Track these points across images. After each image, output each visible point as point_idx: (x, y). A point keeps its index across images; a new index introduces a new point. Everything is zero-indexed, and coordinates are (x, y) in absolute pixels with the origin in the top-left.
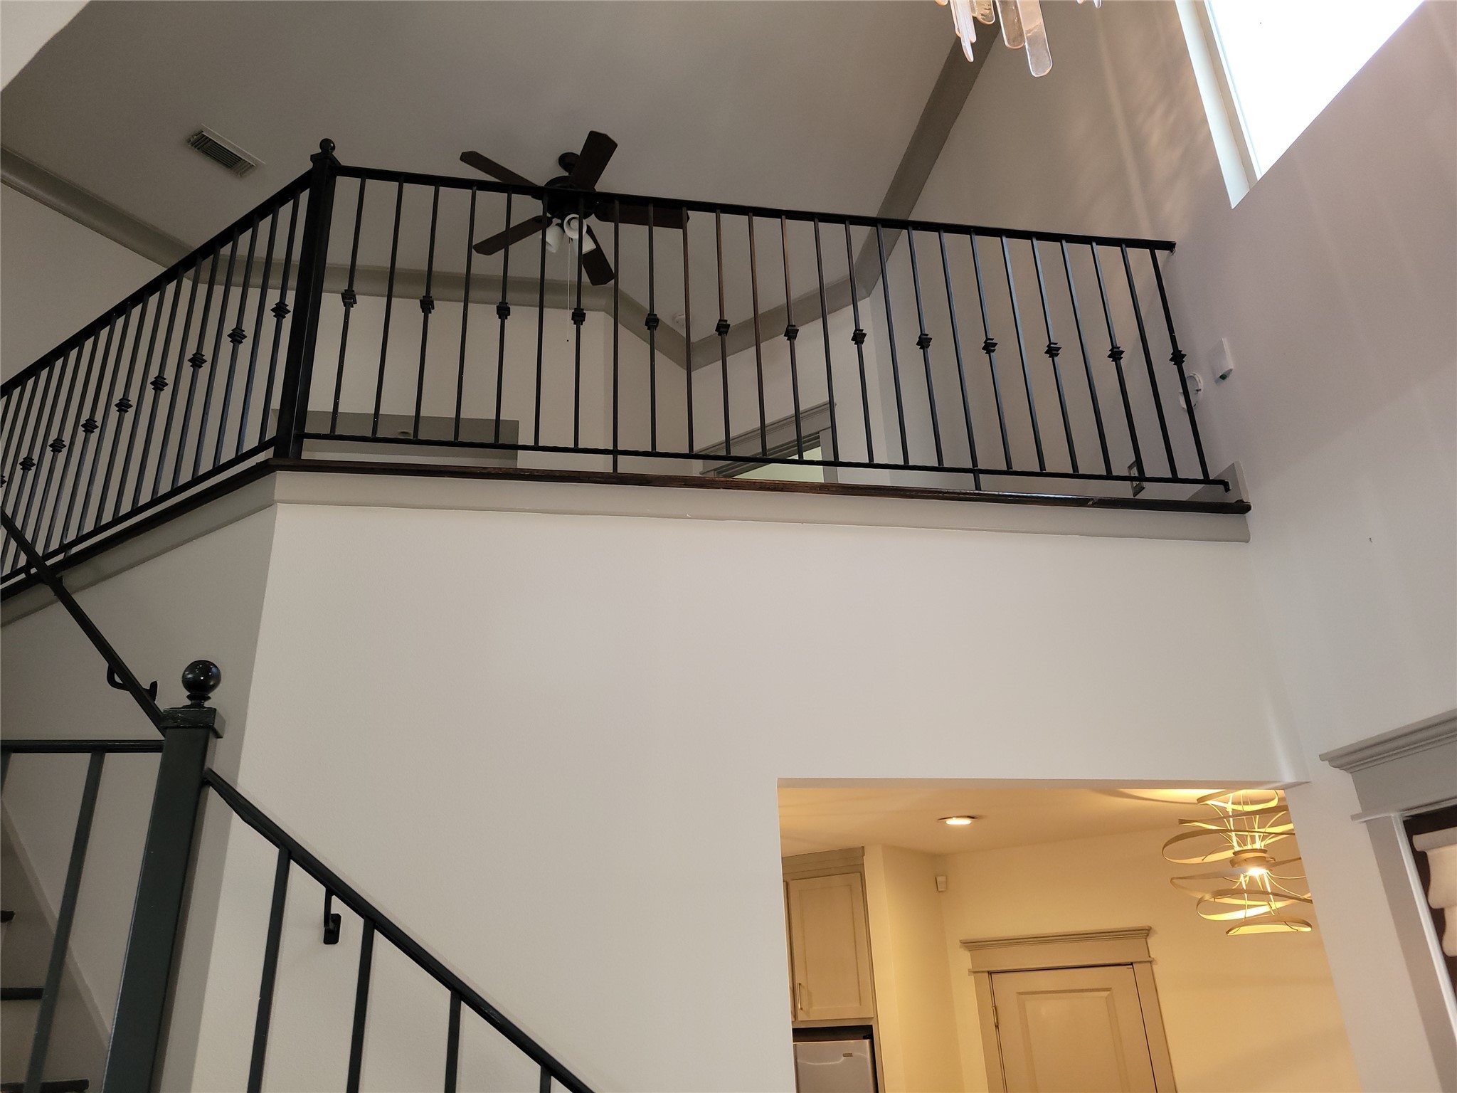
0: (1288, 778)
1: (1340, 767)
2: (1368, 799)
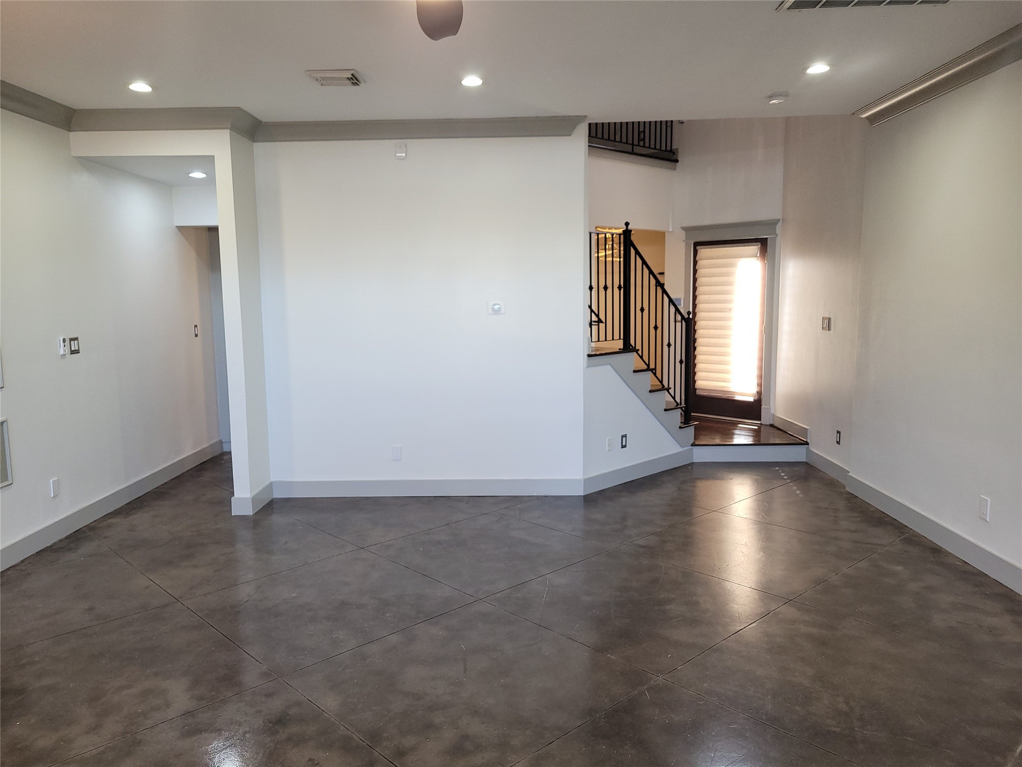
0: (671, 230)
1: (683, 230)
2: (687, 238)
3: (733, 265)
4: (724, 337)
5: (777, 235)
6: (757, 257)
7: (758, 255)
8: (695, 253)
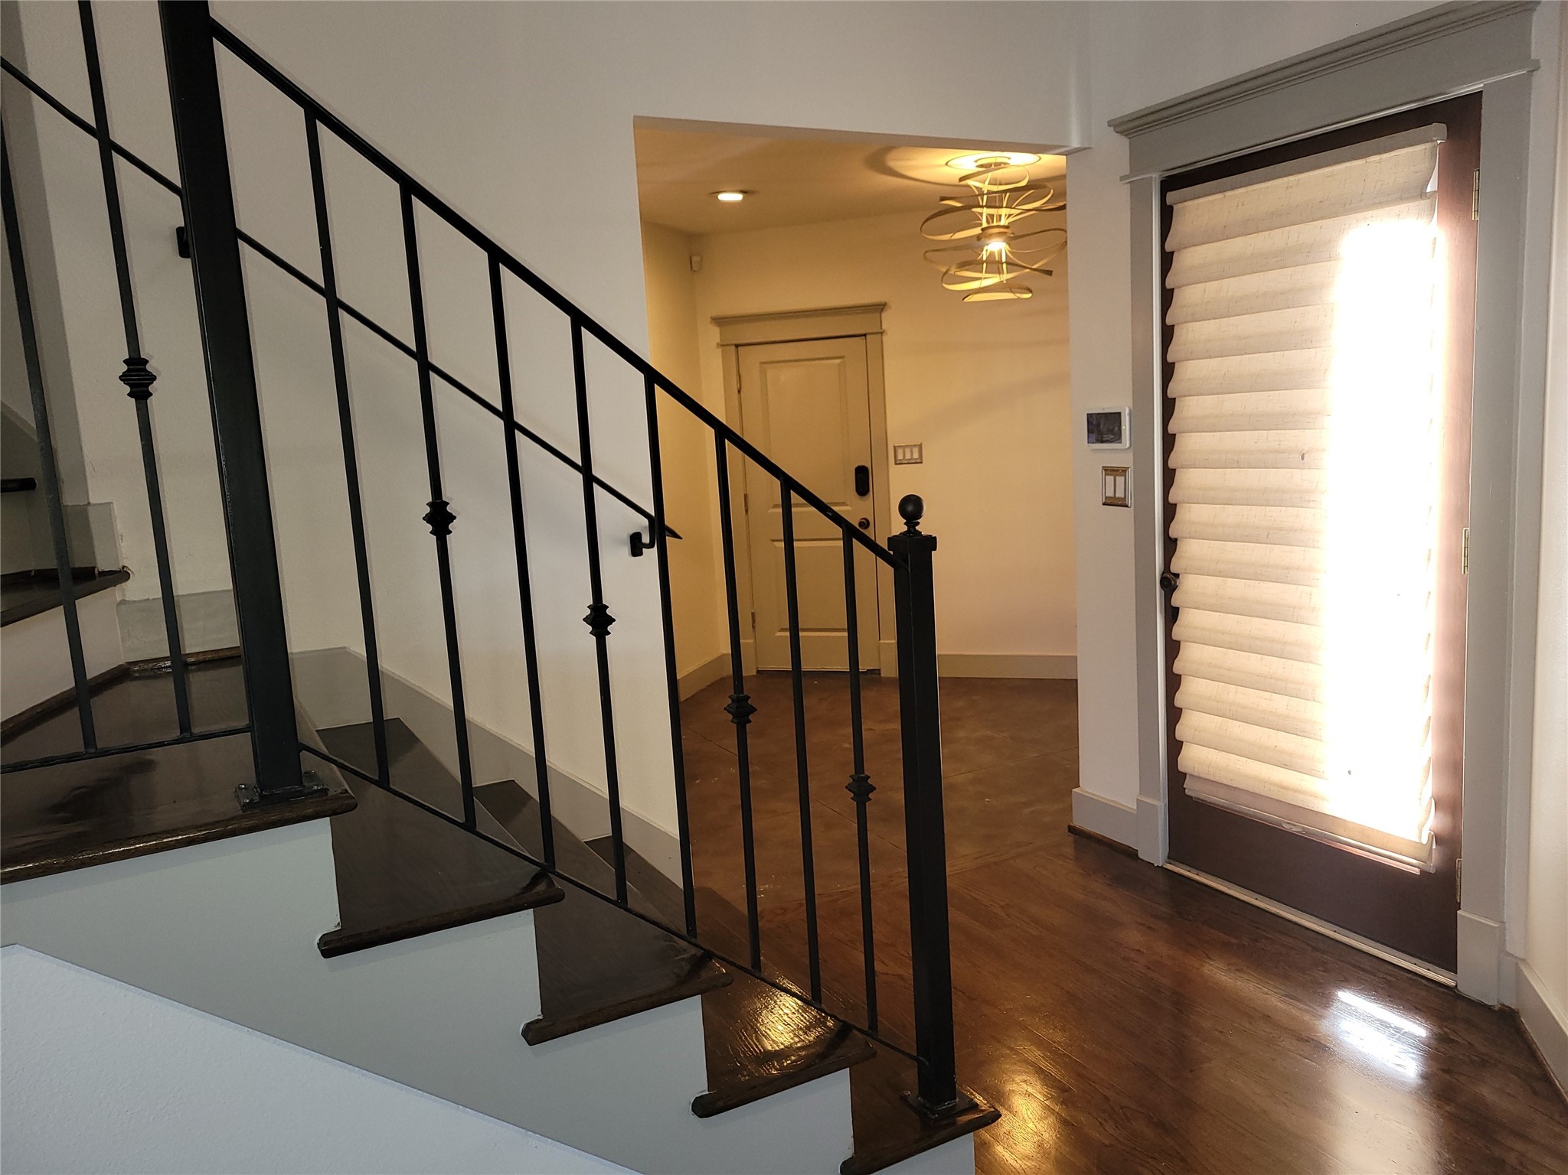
0: (1075, 143)
1: (1121, 133)
2: (1137, 162)
3: (1316, 253)
4: (1283, 575)
5: (1536, 67)
6: (1422, 195)
7: (1432, 186)
8: (1167, 215)
